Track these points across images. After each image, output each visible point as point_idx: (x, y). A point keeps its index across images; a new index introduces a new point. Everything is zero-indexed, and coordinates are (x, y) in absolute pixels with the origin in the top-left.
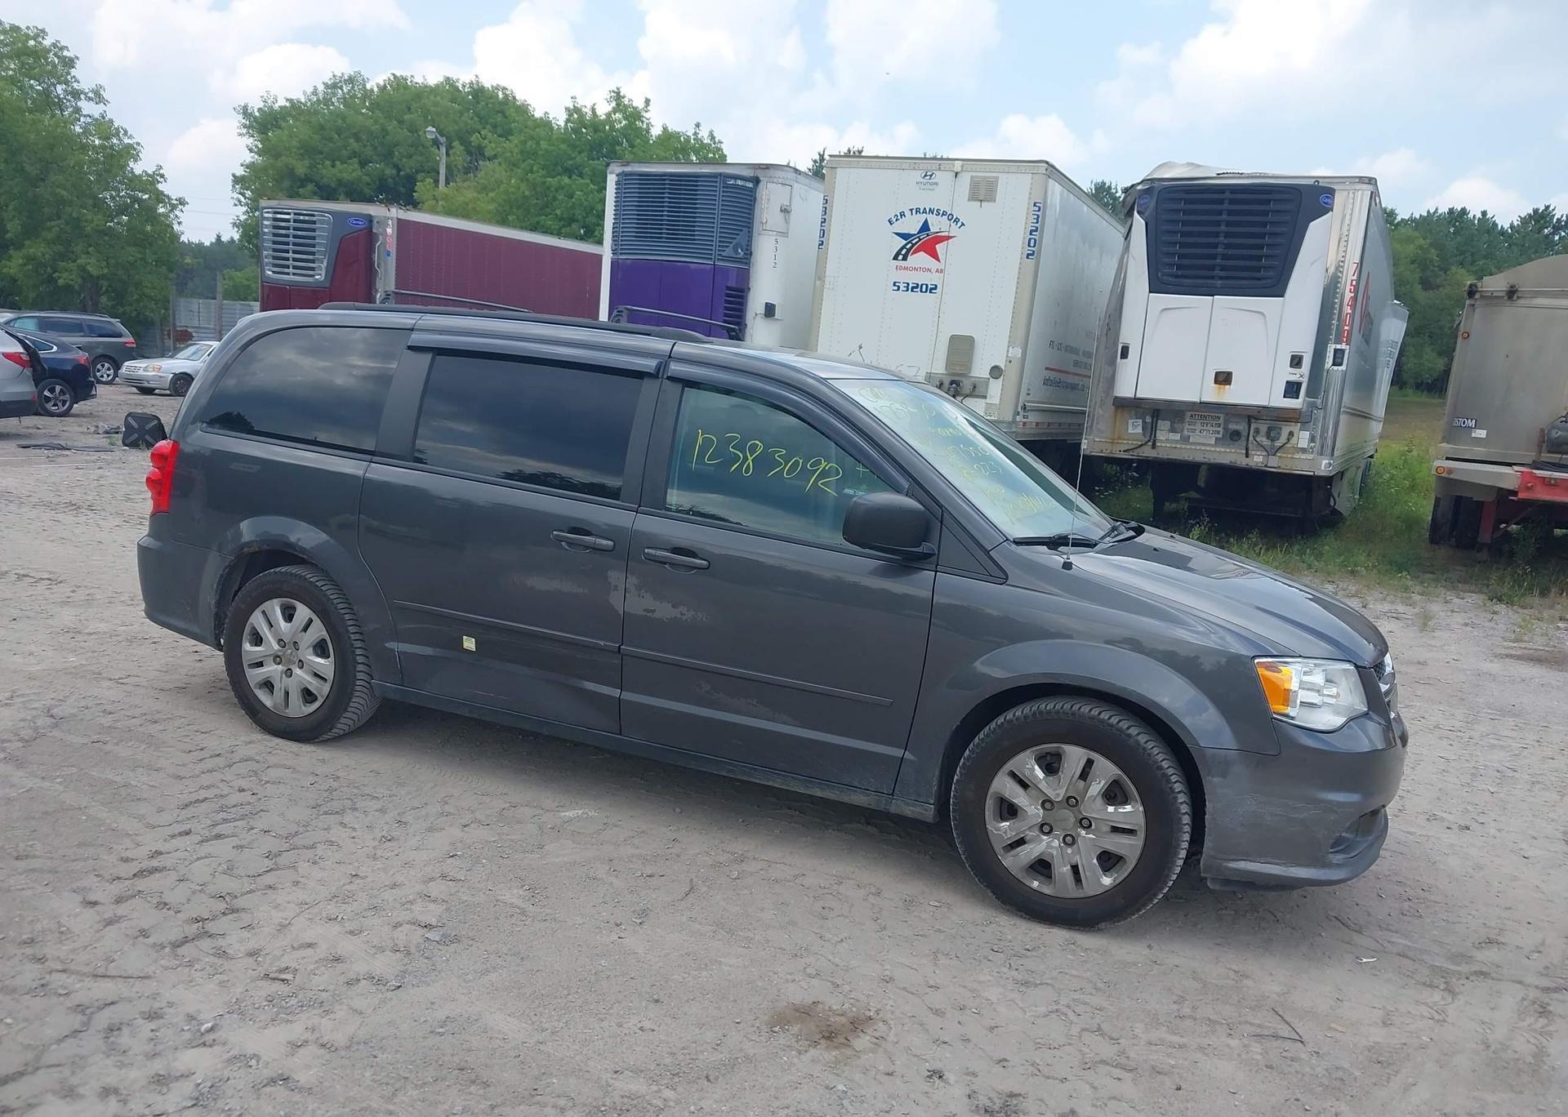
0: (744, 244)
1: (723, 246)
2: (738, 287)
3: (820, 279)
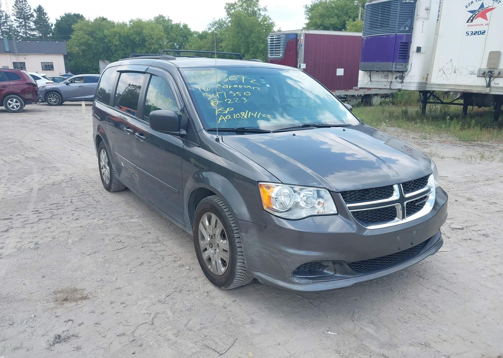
0: (409, 26)
1: (400, 27)
2: (407, 42)
3: (436, 34)
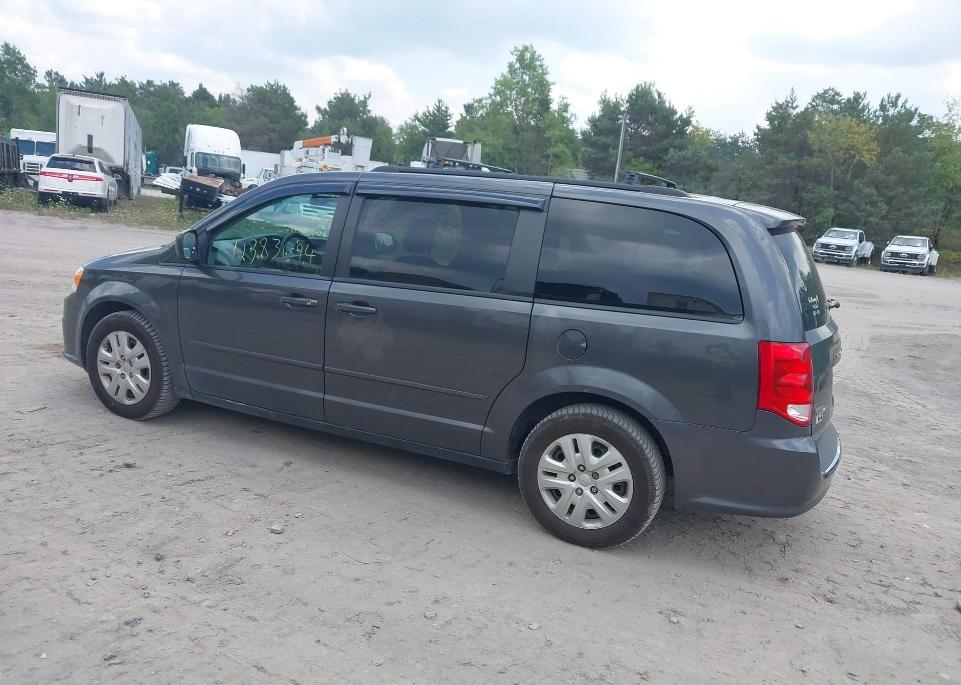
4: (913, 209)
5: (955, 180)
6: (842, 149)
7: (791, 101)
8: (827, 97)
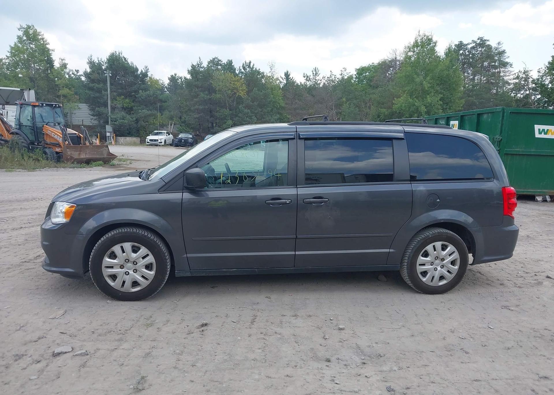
4: (267, 119)
5: (279, 104)
6: (230, 89)
7: (200, 64)
8: (215, 62)
